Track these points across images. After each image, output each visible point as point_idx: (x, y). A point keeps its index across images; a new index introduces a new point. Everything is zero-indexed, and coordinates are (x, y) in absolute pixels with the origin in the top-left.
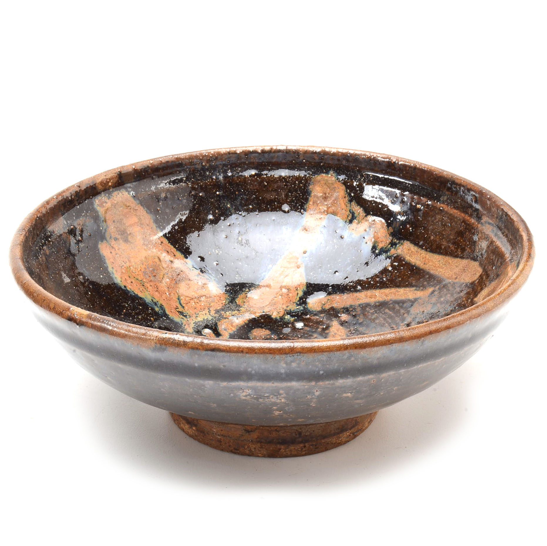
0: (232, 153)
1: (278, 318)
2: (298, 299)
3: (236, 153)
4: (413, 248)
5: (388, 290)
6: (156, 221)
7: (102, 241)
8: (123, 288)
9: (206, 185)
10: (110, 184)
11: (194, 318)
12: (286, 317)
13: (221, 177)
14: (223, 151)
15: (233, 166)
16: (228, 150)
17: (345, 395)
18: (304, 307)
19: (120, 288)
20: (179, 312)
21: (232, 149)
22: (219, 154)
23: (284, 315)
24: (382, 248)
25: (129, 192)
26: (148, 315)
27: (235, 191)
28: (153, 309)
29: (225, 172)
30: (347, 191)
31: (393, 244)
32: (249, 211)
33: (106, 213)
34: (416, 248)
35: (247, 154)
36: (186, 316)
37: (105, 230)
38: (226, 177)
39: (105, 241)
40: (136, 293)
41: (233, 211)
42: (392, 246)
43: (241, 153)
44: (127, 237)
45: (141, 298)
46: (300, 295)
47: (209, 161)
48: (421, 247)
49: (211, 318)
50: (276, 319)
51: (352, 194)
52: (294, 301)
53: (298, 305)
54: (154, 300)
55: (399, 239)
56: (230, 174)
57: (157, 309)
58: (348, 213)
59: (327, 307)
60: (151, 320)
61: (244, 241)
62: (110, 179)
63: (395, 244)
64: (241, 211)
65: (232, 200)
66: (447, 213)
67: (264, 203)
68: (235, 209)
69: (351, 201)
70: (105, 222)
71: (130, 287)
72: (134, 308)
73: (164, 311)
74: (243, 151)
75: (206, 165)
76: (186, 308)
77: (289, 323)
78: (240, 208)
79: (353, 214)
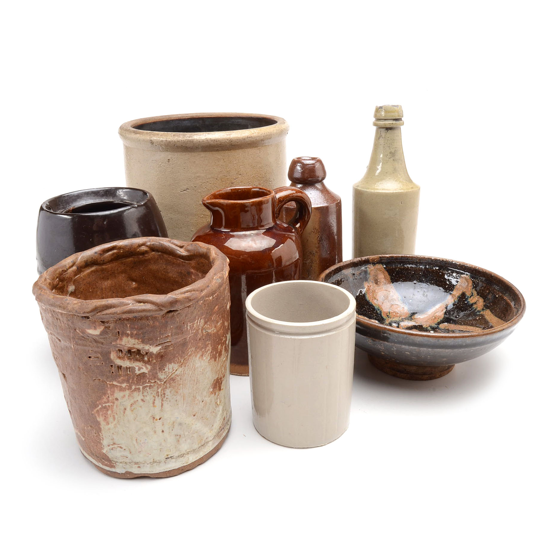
0: (430, 259)
1: (425, 327)
2: (437, 322)
3: (432, 259)
4: (490, 313)
5: (473, 327)
6: (391, 279)
7: (366, 281)
8: (368, 300)
9: (416, 270)
10: (375, 261)
11: (391, 319)
12: (428, 328)
13: (423, 267)
14: (426, 257)
15: (429, 264)
16: (428, 257)
17: (406, 353)
18: (438, 326)
19: (367, 300)
20: (387, 315)
21: (430, 257)
22: (424, 258)
23: (428, 327)
24: (478, 310)
25: (383, 265)
26: (373, 313)
27: (428, 274)
28: (376, 311)
29: (426, 266)
30: (472, 284)
31: (483, 309)
32: (431, 284)
33: (371, 271)
34: (491, 313)
35: (436, 260)
36: (389, 317)
37: (369, 277)
38: (425, 268)
39: (367, 282)
40: (372, 304)
41: (425, 282)
42: (482, 310)
43: (433, 259)
44: (377, 282)
45: (373, 306)
46: (438, 321)
47: (420, 260)
48: (493, 313)
49: (398, 320)
50: (424, 328)
51: (474, 286)
52: (435, 322)
53: (436, 324)
54: (379, 308)
55: (486, 308)
56: (428, 267)
57: (378, 312)
58: (471, 293)
59: (447, 328)
60: (373, 315)
61: (425, 295)
62: (376, 259)
63: (484, 310)
64: (428, 283)
65: (426, 278)
66: (506, 301)
67: (439, 281)
68: (426, 281)
69: (473, 288)
70: (370, 274)
71: (371, 301)
72: (369, 309)
73: (381, 313)
74: (435, 259)
75: (418, 261)
76: (391, 314)
77: (428, 330)
78: (428, 281)
79: (472, 294)
